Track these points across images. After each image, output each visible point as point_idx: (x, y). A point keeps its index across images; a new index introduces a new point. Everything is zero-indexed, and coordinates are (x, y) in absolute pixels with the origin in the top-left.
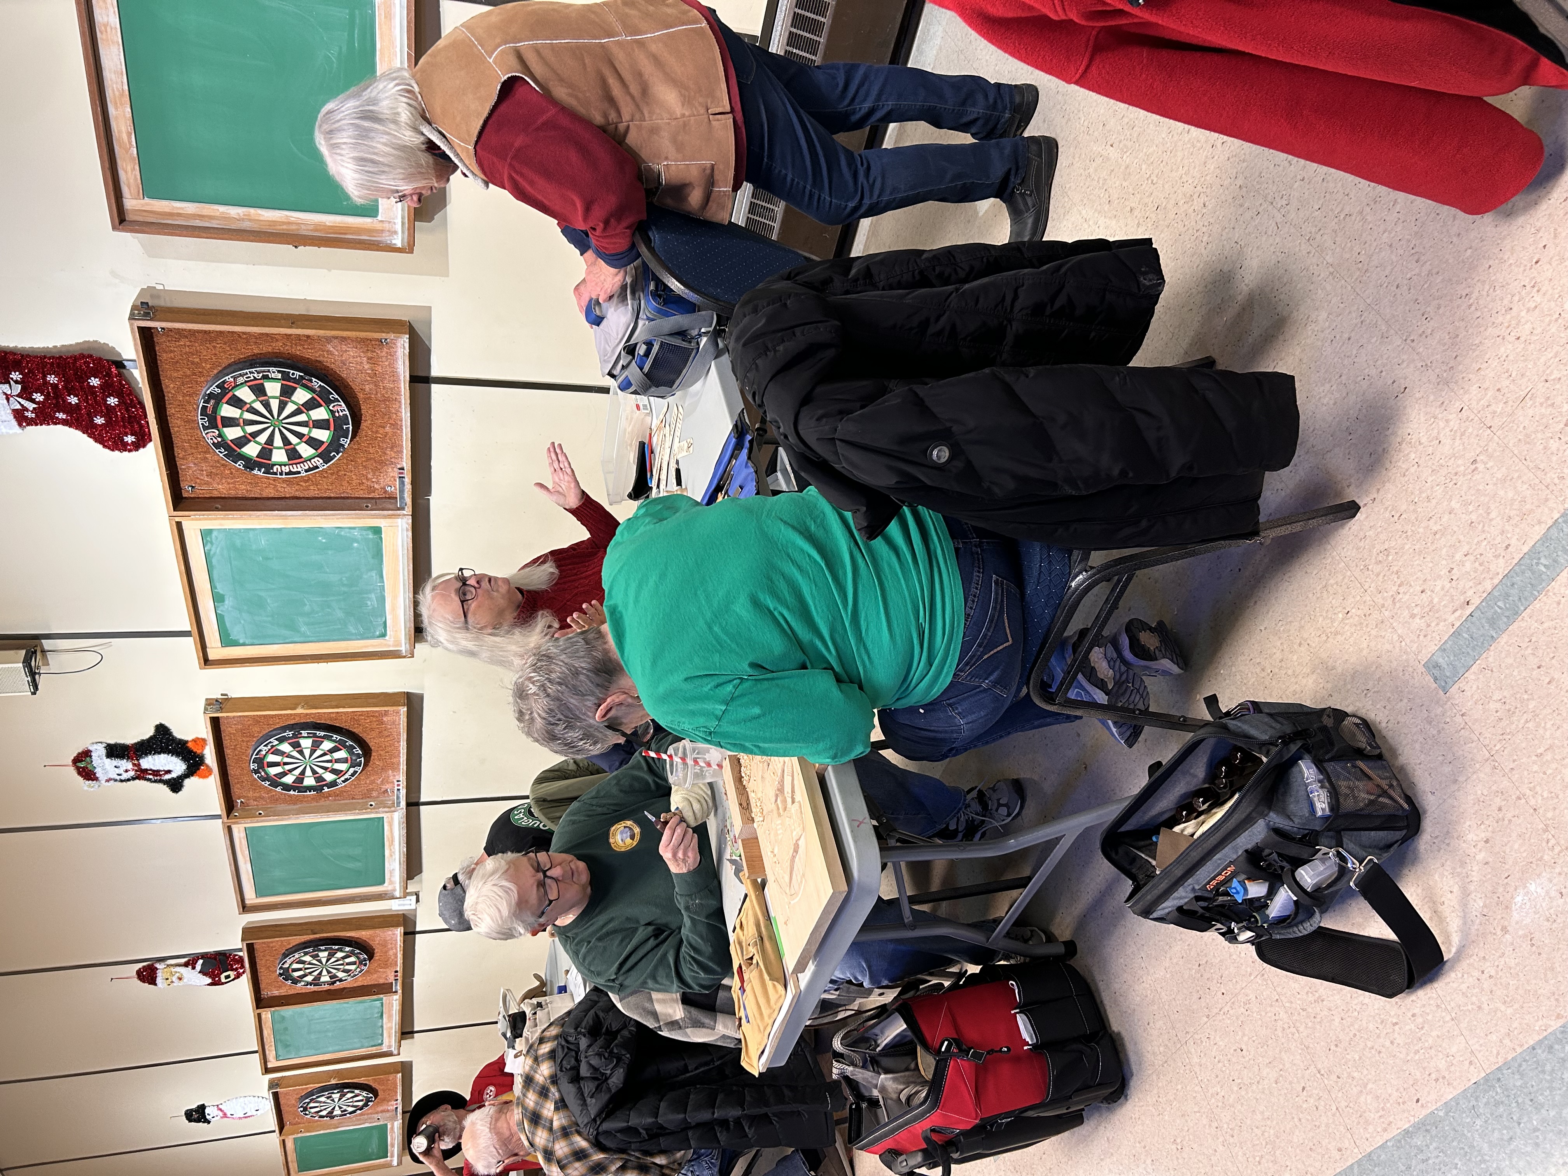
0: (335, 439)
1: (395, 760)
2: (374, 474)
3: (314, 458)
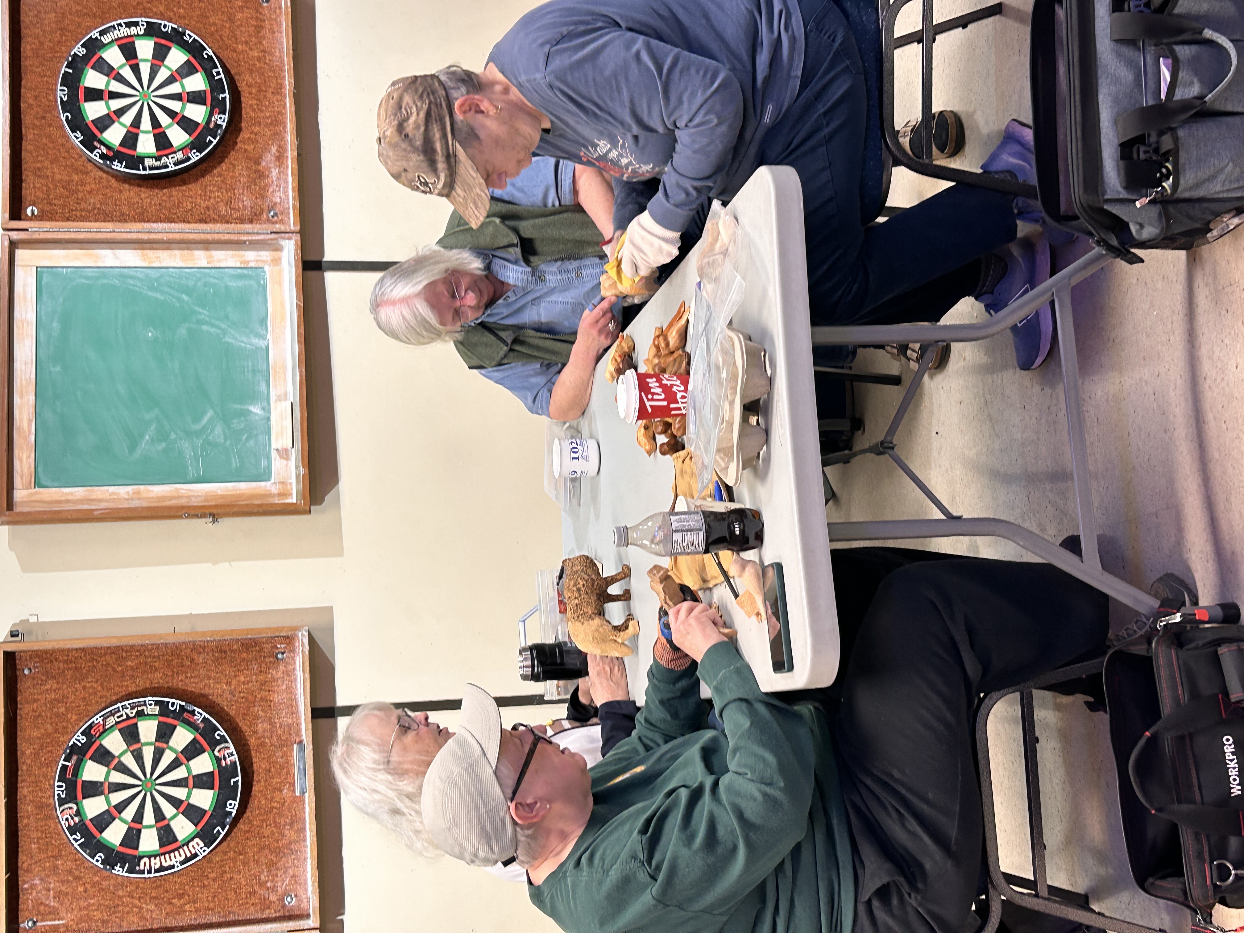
0: (220, 804)
3: (192, 839)
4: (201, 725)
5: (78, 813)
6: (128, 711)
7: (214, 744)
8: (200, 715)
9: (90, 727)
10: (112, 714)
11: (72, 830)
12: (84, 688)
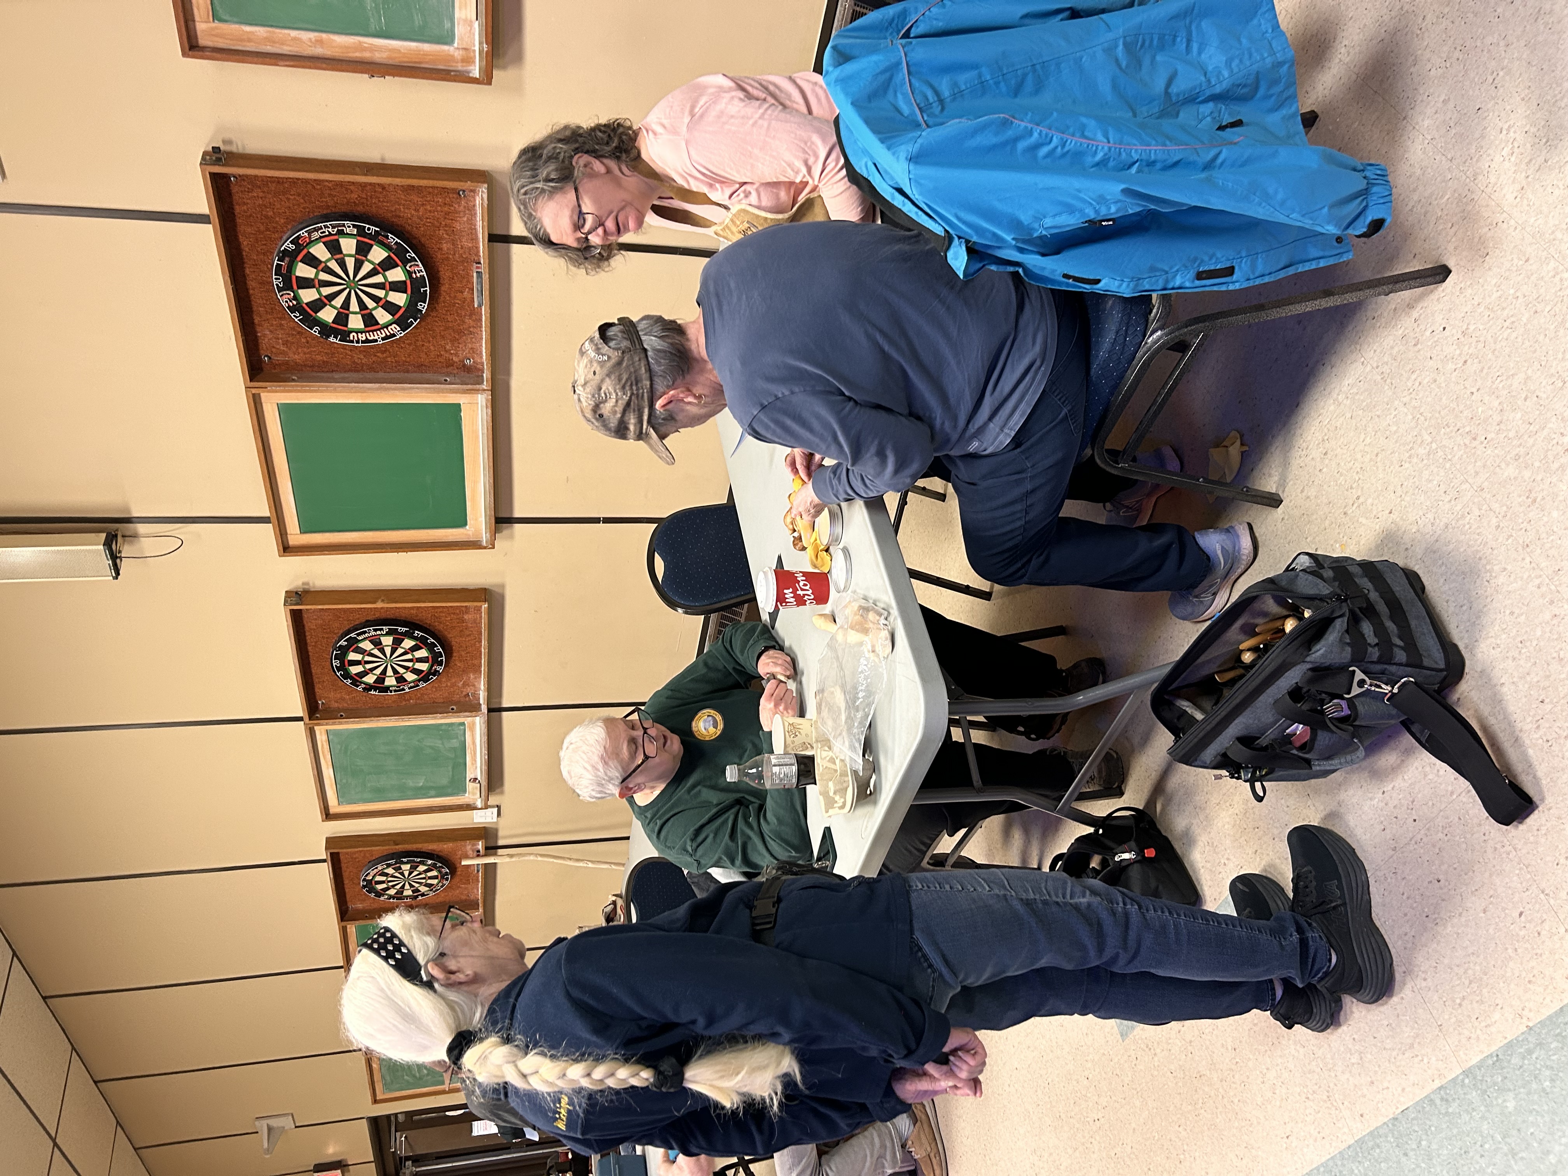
0: (412, 304)
1: (475, 662)
2: (453, 345)
3: (391, 325)
4: (394, 247)
5: (295, 298)
6: (330, 230)
7: (405, 262)
8: (393, 239)
9: (299, 237)
10: (316, 230)
11: (292, 309)
12: (288, 199)
